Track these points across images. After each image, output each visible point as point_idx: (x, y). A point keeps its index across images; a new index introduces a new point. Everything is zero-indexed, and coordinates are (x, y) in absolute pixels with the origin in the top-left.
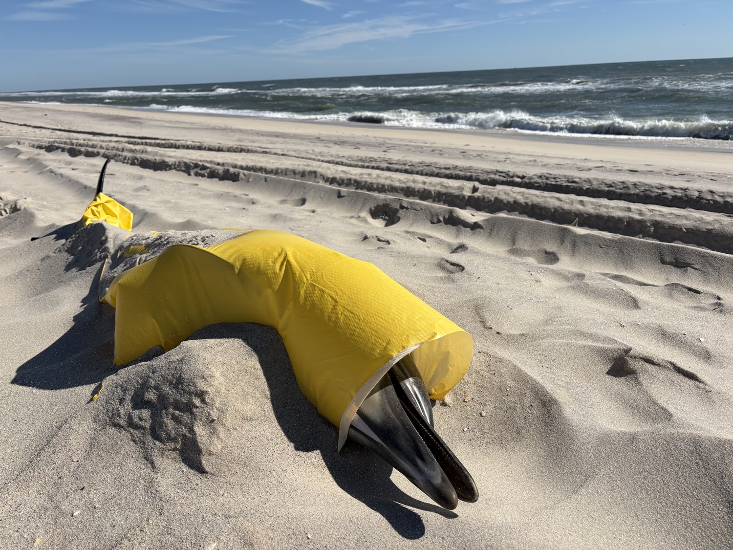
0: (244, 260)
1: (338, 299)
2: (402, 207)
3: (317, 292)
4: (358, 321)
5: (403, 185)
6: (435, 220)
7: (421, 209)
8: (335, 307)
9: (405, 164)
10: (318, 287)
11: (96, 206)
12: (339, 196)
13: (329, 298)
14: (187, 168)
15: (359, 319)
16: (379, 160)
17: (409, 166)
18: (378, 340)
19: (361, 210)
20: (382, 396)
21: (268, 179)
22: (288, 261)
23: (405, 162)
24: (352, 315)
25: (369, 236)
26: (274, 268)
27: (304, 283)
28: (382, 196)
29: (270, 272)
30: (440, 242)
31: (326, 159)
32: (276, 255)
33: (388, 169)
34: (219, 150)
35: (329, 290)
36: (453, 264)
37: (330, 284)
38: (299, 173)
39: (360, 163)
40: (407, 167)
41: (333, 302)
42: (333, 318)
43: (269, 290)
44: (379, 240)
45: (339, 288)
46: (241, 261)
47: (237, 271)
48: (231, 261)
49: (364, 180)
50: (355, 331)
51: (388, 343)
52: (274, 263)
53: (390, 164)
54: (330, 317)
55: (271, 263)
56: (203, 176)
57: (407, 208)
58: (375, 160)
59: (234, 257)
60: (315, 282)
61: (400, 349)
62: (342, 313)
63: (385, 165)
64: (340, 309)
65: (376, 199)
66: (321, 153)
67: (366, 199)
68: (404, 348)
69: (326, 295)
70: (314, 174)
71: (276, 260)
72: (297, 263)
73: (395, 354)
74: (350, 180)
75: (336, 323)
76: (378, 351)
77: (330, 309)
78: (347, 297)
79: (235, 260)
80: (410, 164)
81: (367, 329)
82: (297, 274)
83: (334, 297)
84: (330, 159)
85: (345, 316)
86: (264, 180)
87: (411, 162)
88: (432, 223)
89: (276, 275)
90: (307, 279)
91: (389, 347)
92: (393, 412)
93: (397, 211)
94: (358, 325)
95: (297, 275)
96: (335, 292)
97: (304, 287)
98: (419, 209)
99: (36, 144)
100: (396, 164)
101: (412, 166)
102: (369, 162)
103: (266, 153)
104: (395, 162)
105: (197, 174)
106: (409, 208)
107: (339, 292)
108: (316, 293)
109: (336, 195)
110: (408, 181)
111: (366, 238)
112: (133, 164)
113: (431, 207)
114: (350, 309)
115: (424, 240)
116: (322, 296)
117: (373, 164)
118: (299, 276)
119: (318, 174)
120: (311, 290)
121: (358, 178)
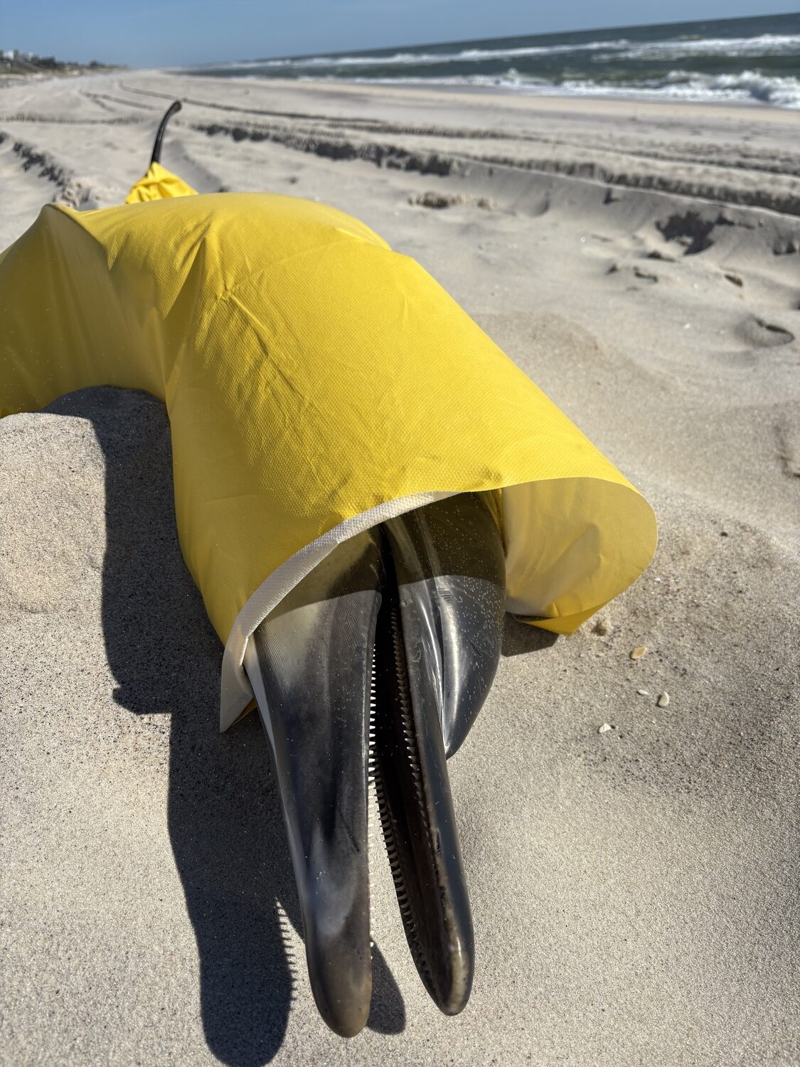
0: (128, 237)
1: (272, 346)
2: (722, 221)
3: (234, 324)
4: (295, 409)
5: (751, 189)
6: (784, 248)
7: (760, 225)
8: (258, 364)
9: (773, 158)
10: (241, 311)
11: (147, 186)
12: (608, 199)
13: (254, 341)
14: (378, 155)
15: (301, 403)
16: (726, 149)
17: (782, 160)
18: (325, 469)
19: (639, 226)
20: (323, 616)
21: (495, 171)
22: (204, 244)
23: (774, 154)
24: (288, 391)
25: (619, 265)
26: (173, 257)
27: (216, 298)
28: (687, 200)
29: (162, 270)
30: (773, 287)
31: (629, 149)
32: (190, 226)
33: (740, 166)
34: (460, 135)
35: (262, 320)
36: (772, 328)
37: (267, 302)
38: (566, 167)
39: (689, 156)
40: (777, 163)
41: (259, 350)
42: (247, 392)
43: (154, 312)
44: (638, 275)
45: (284, 316)
46: (122, 239)
47: (111, 262)
48: (103, 239)
49: (676, 178)
50: (281, 434)
51: (344, 482)
52: (177, 246)
53: (745, 156)
54: (240, 392)
55: (171, 245)
56: (398, 167)
57: (731, 224)
58: (719, 150)
59: (113, 230)
60: (239, 297)
61: (369, 501)
62: (268, 384)
63: (735, 158)
64: (267, 371)
65: (674, 204)
66: (623, 141)
67: (656, 205)
68: (379, 500)
69: (249, 333)
70: (590, 169)
71: (184, 238)
72: (222, 247)
73: (349, 514)
74: (650, 179)
75: (248, 407)
76: (313, 499)
77: (247, 369)
78: (292, 342)
79: (111, 239)
80: (783, 157)
81: (309, 434)
82: (210, 272)
83: (265, 339)
84: (637, 148)
85: (272, 390)
86: (487, 172)
87: (786, 153)
88: (777, 253)
89: (173, 274)
90: (226, 289)
91: (342, 492)
92: (330, 668)
93: (710, 226)
94: (292, 420)
95: (208, 278)
96: (273, 328)
97: (214, 307)
98: (756, 224)
99: (197, 123)
100: (757, 157)
101: (787, 163)
102: (705, 155)
103: (529, 139)
104: (754, 153)
105: (391, 165)
106: (736, 221)
107: (281, 326)
108: (232, 324)
109: (603, 197)
110: (762, 181)
111: (613, 270)
112: (308, 150)
113: (782, 221)
114: (288, 373)
115: (738, 283)
116: (241, 334)
117: (714, 157)
118: (212, 280)
119: (597, 170)
120: (225, 315)
121: (666, 175)
